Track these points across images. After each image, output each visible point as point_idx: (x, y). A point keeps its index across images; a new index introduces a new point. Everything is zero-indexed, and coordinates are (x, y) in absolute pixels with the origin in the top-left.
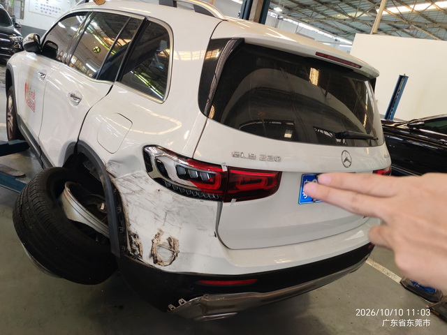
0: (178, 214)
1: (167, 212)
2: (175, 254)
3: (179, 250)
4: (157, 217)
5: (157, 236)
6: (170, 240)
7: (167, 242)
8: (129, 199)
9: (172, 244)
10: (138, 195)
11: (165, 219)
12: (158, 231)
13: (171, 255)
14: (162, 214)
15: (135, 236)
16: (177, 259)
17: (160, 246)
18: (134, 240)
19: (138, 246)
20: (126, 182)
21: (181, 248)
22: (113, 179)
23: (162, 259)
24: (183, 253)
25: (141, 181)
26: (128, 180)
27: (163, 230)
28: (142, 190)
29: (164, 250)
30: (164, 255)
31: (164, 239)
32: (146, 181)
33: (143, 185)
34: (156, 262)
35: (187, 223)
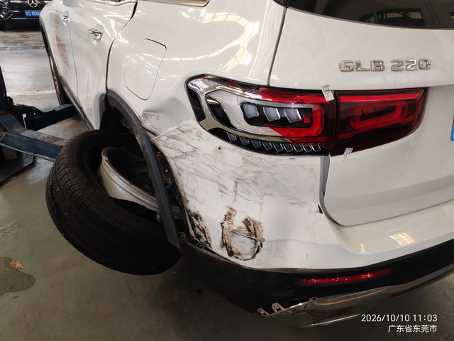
0: (255, 183)
1: (238, 181)
2: (259, 243)
3: (264, 237)
4: (223, 190)
5: (228, 217)
6: (247, 222)
7: (243, 225)
8: (180, 165)
9: (251, 228)
10: (190, 158)
11: (235, 192)
12: (228, 210)
13: (252, 245)
14: (230, 184)
15: (197, 216)
16: (262, 250)
17: (234, 232)
18: (196, 222)
19: (203, 231)
20: (171, 141)
21: (266, 233)
22: (154, 138)
23: (240, 250)
24: (271, 242)
25: (192, 136)
26: (174, 137)
27: (235, 208)
28: (195, 150)
29: (241, 238)
30: (242, 245)
31: (238, 222)
32: (199, 135)
33: (196, 143)
34: (231, 253)
35: (271, 195)
